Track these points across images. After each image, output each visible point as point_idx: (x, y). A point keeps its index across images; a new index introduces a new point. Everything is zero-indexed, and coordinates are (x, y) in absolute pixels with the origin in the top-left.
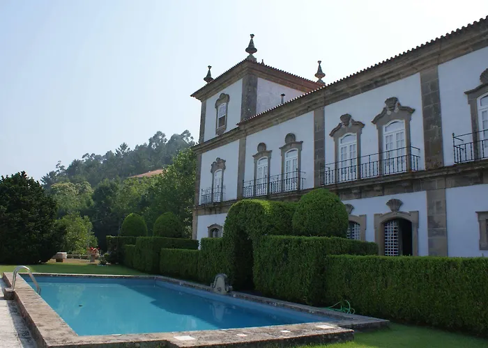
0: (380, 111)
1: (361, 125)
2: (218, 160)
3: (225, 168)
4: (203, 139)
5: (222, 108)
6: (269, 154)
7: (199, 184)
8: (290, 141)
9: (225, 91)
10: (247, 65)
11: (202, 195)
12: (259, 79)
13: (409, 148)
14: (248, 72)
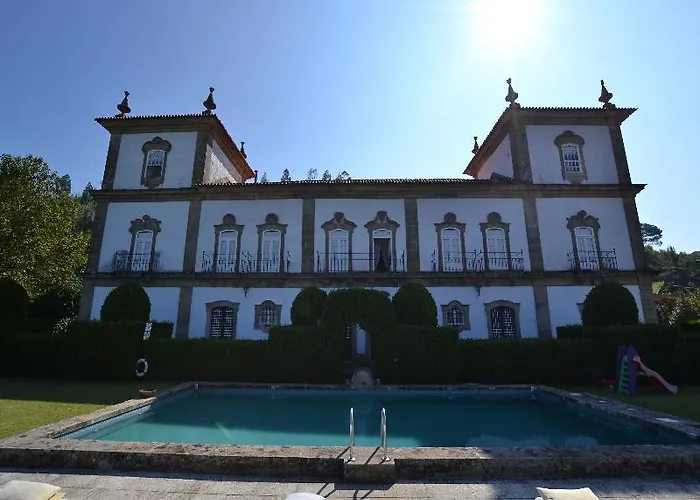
0: (372, 219)
1: (353, 226)
2: (146, 218)
3: (159, 231)
4: (112, 184)
5: (156, 155)
6: (240, 228)
7: (100, 244)
8: (272, 221)
9: (164, 136)
10: (213, 121)
11: (115, 260)
12: (214, 141)
13: (395, 254)
14: (208, 128)
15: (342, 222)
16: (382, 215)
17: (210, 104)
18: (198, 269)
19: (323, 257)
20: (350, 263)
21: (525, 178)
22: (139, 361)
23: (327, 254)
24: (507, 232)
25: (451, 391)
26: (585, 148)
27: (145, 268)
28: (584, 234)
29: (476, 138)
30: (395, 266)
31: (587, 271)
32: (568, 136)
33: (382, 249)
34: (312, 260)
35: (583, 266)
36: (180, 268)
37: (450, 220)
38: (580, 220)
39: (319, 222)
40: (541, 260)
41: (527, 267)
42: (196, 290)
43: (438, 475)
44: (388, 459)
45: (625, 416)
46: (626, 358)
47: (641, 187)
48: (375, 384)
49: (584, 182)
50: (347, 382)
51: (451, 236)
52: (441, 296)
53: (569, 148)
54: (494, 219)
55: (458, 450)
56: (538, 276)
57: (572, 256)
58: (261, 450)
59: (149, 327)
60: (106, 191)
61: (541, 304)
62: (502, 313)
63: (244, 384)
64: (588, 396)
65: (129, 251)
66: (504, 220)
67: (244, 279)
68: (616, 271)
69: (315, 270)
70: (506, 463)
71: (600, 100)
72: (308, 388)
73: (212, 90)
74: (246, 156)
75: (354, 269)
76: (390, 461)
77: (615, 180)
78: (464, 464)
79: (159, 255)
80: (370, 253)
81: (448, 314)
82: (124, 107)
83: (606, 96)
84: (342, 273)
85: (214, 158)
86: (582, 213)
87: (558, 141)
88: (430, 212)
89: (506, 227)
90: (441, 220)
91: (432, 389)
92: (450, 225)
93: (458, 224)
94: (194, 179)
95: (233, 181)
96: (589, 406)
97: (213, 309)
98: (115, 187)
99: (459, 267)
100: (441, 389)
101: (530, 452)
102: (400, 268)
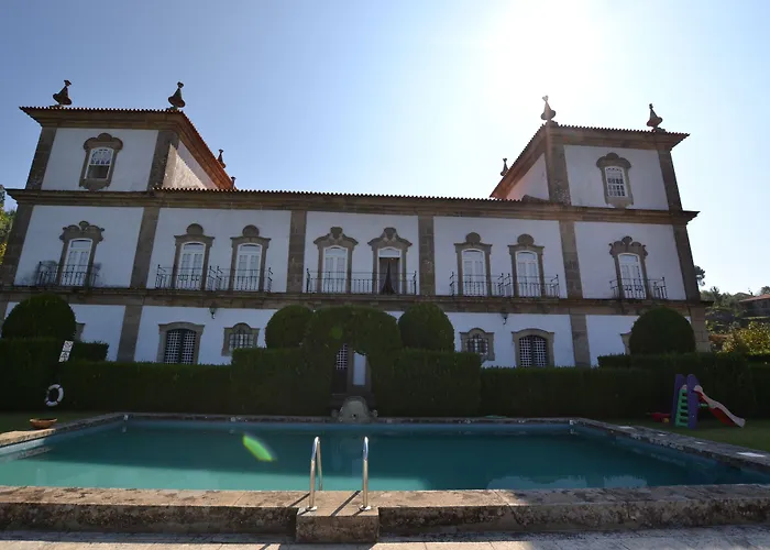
1: (354, 242)
2: (85, 224)
3: (101, 239)
4: (40, 184)
5: (102, 154)
6: (209, 241)
7: (19, 252)
8: (251, 233)
9: (114, 133)
10: (179, 118)
11: (38, 271)
12: (181, 143)
13: (404, 274)
14: (173, 126)
15: (341, 238)
16: (390, 232)
17: (177, 100)
18: (151, 284)
19: (314, 275)
20: (349, 284)
21: (562, 199)
22: (51, 388)
23: (320, 272)
24: (540, 256)
25: (469, 424)
26: (630, 172)
27: (79, 282)
28: (629, 262)
29: (505, 160)
30: (405, 287)
31: (631, 301)
32: (612, 159)
33: (389, 269)
34: (301, 279)
35: (627, 295)
36: (127, 283)
37: (473, 240)
38: (623, 246)
39: (310, 237)
40: (580, 288)
41: (563, 294)
42: (146, 309)
43: (444, 530)
44: (369, 508)
45: (695, 451)
46: (684, 388)
47: (694, 214)
48: (371, 416)
49: (630, 207)
50: (334, 413)
51: (473, 259)
52: (461, 322)
53: (614, 171)
54: (525, 242)
55: (477, 492)
56: (575, 303)
57: (615, 284)
58: (172, 495)
59: (68, 346)
60: (33, 191)
61: (579, 335)
62: (534, 341)
63: (193, 415)
64: (643, 430)
65: (58, 261)
66: (537, 243)
67: (211, 298)
68: (666, 301)
69: (304, 291)
70: (548, 512)
71: (648, 124)
72: (282, 420)
73: (180, 85)
74: (224, 166)
75: (352, 290)
76: (372, 511)
77: (664, 206)
78: (486, 513)
79: (98, 267)
80: (374, 273)
81: (469, 342)
82: (62, 97)
83: (655, 120)
84: (337, 294)
85: (179, 160)
86: (627, 239)
87: (601, 163)
88: (448, 231)
89: (539, 250)
90: (463, 240)
91: (444, 422)
92: (472, 245)
93: (481, 244)
94: (151, 183)
95: (202, 187)
96: (646, 440)
97: (169, 332)
98: (44, 187)
99: (483, 291)
100: (456, 422)
101: (581, 496)
102: (410, 290)
